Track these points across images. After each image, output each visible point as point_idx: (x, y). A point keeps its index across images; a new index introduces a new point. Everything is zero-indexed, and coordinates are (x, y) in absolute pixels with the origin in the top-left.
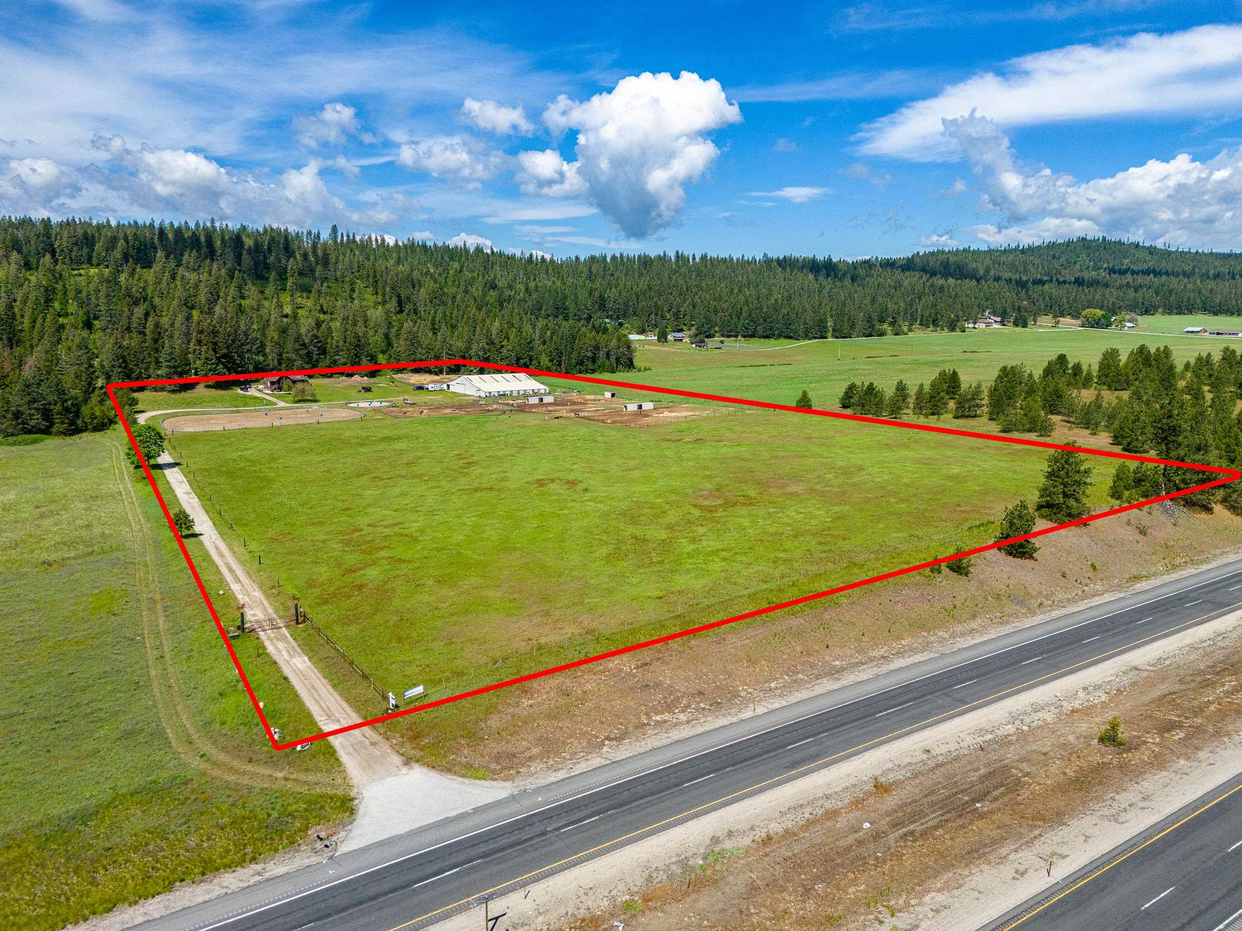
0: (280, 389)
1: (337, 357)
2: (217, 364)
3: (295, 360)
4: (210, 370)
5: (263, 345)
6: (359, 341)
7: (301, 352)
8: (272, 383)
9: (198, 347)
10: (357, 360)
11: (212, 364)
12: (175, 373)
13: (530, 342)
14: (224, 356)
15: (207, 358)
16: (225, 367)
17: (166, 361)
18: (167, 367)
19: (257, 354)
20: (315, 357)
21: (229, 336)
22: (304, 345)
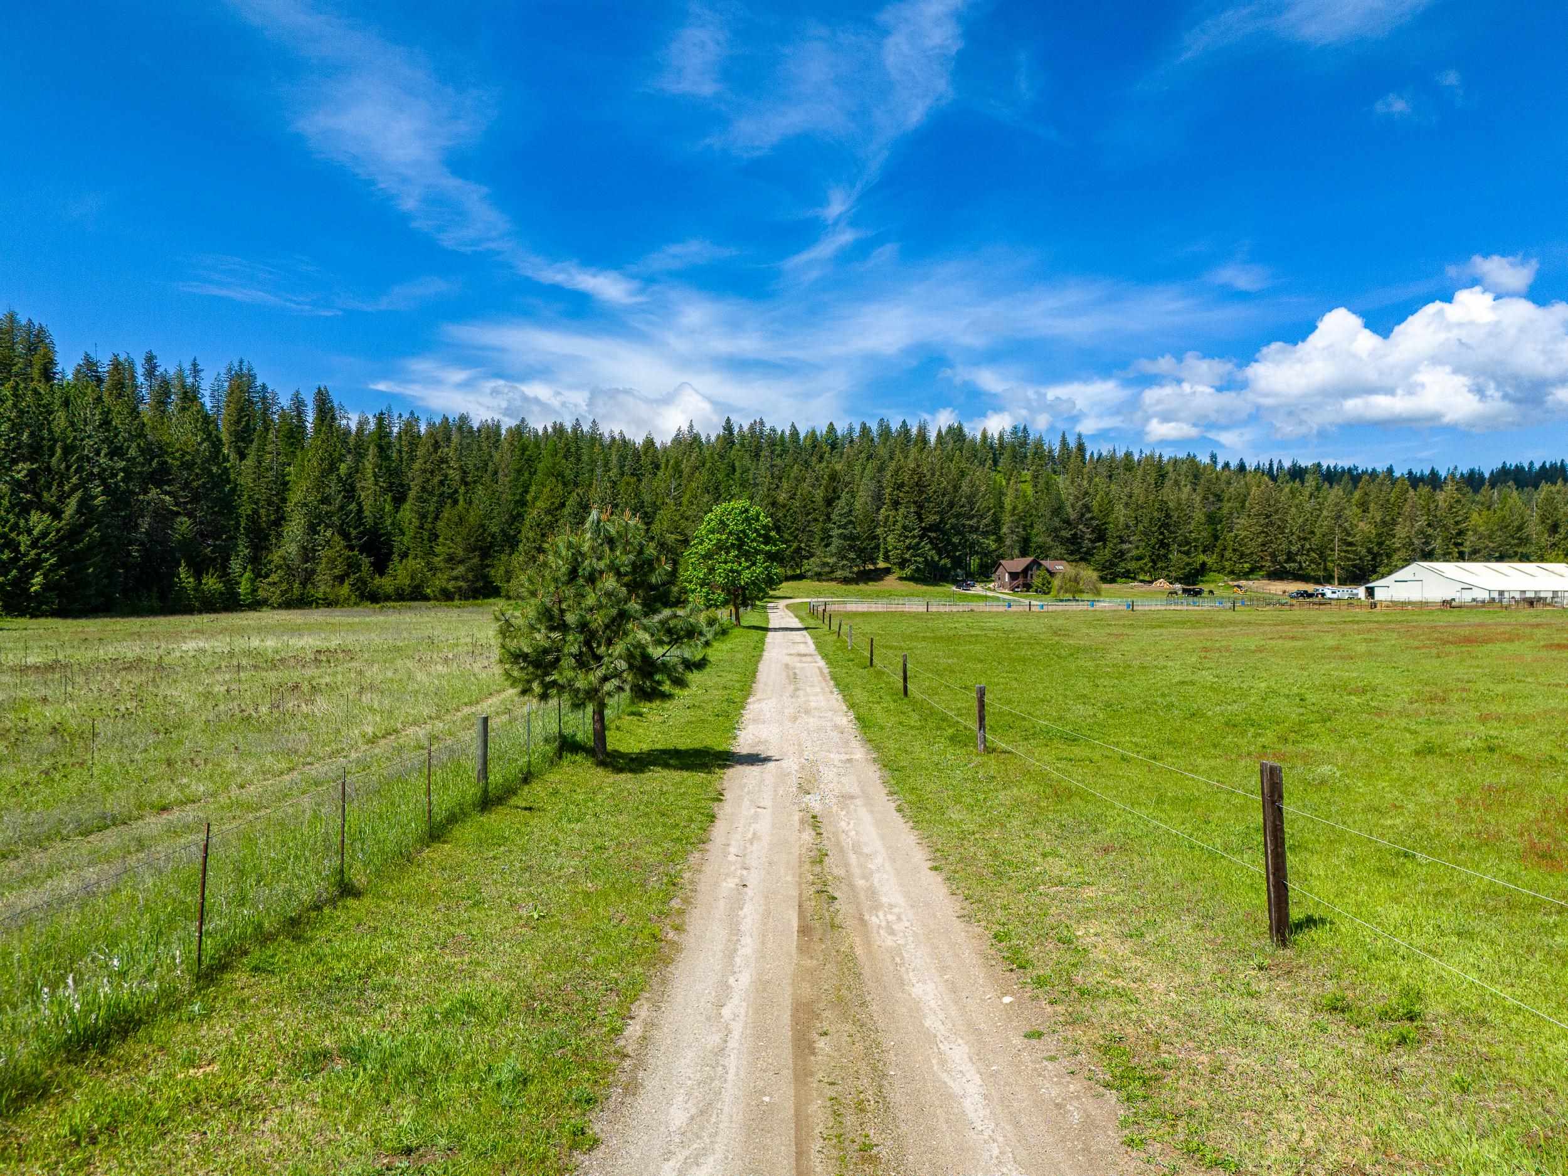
0: (1028, 587)
1: (1125, 546)
2: (921, 537)
3: (1050, 548)
4: (908, 548)
5: (997, 522)
6: (1168, 516)
7: (1063, 533)
8: (1014, 576)
9: (893, 513)
10: (1162, 552)
11: (914, 537)
12: (851, 547)
13: (1520, 528)
14: (933, 527)
15: (904, 527)
16: (935, 547)
17: (839, 527)
18: (840, 536)
19: (985, 534)
20: (1087, 544)
21: (944, 495)
22: (1067, 522)
